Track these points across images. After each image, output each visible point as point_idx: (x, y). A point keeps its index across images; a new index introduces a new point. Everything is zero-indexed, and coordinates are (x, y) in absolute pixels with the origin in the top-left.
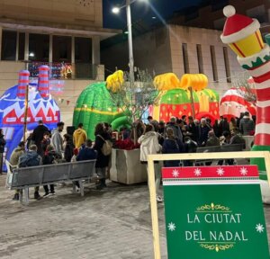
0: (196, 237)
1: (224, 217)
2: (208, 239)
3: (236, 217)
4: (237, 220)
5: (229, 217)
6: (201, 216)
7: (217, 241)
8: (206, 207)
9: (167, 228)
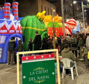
0: (33, 79)
1: (43, 71)
2: (37, 80)
3: (46, 71)
4: (46, 72)
5: (44, 71)
6: (35, 72)
7: (40, 79)
8: (37, 69)
9: (23, 78)
